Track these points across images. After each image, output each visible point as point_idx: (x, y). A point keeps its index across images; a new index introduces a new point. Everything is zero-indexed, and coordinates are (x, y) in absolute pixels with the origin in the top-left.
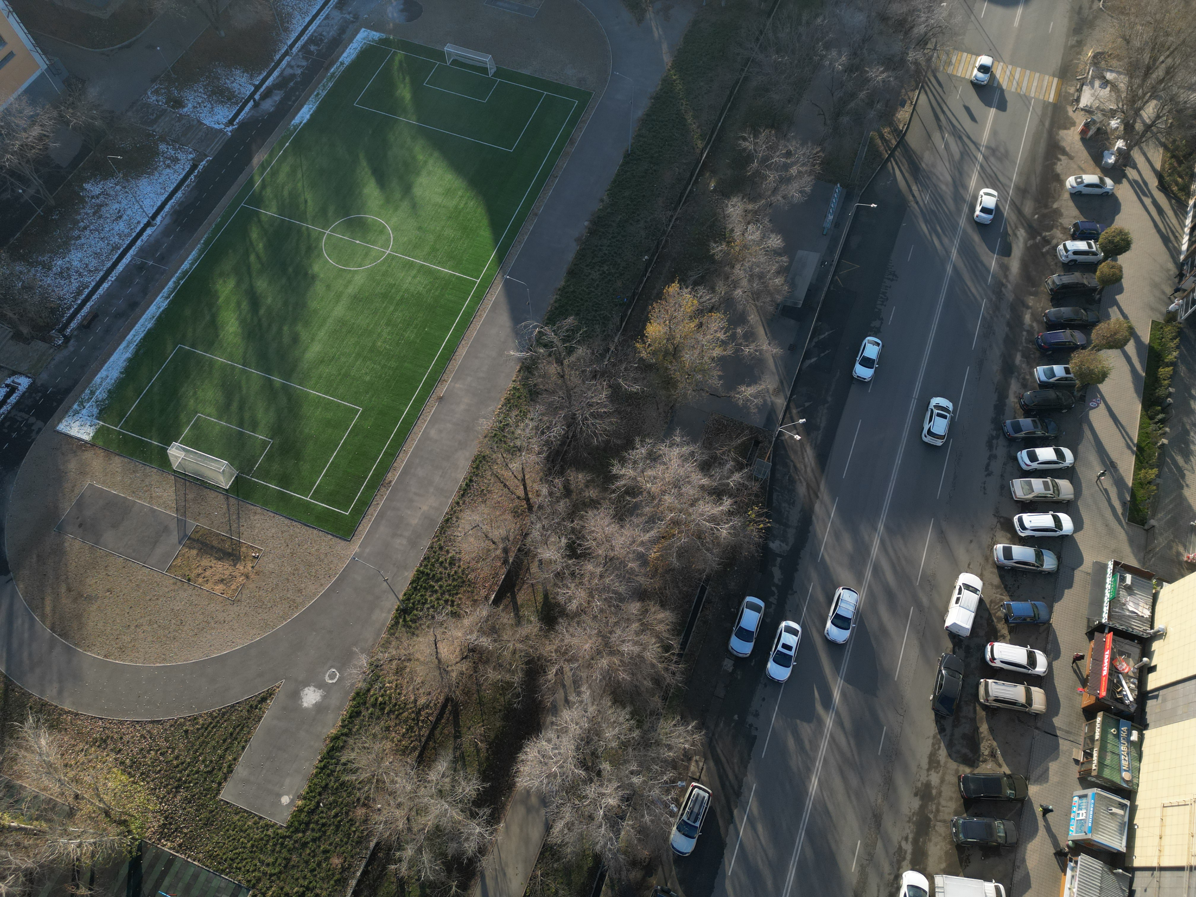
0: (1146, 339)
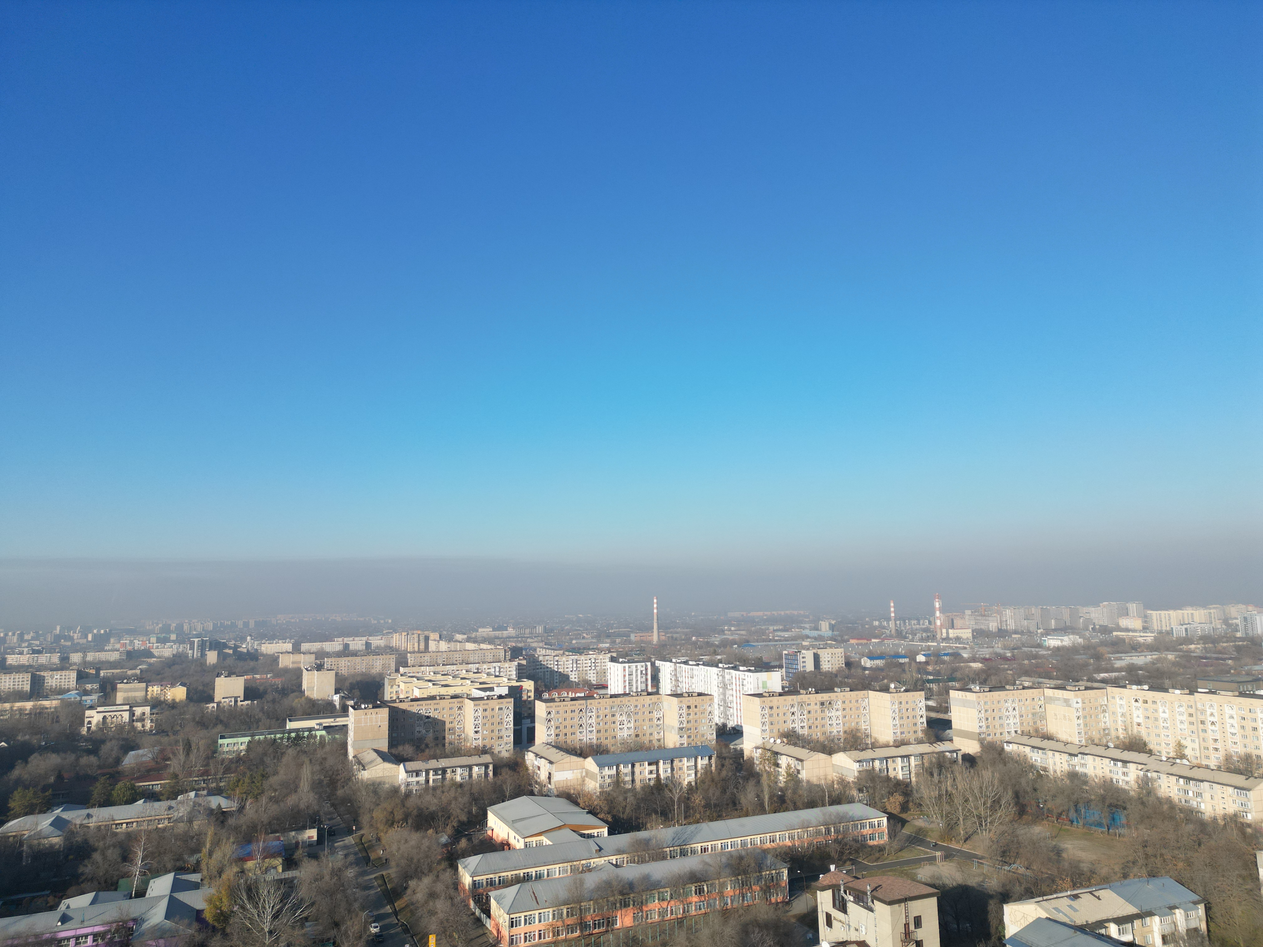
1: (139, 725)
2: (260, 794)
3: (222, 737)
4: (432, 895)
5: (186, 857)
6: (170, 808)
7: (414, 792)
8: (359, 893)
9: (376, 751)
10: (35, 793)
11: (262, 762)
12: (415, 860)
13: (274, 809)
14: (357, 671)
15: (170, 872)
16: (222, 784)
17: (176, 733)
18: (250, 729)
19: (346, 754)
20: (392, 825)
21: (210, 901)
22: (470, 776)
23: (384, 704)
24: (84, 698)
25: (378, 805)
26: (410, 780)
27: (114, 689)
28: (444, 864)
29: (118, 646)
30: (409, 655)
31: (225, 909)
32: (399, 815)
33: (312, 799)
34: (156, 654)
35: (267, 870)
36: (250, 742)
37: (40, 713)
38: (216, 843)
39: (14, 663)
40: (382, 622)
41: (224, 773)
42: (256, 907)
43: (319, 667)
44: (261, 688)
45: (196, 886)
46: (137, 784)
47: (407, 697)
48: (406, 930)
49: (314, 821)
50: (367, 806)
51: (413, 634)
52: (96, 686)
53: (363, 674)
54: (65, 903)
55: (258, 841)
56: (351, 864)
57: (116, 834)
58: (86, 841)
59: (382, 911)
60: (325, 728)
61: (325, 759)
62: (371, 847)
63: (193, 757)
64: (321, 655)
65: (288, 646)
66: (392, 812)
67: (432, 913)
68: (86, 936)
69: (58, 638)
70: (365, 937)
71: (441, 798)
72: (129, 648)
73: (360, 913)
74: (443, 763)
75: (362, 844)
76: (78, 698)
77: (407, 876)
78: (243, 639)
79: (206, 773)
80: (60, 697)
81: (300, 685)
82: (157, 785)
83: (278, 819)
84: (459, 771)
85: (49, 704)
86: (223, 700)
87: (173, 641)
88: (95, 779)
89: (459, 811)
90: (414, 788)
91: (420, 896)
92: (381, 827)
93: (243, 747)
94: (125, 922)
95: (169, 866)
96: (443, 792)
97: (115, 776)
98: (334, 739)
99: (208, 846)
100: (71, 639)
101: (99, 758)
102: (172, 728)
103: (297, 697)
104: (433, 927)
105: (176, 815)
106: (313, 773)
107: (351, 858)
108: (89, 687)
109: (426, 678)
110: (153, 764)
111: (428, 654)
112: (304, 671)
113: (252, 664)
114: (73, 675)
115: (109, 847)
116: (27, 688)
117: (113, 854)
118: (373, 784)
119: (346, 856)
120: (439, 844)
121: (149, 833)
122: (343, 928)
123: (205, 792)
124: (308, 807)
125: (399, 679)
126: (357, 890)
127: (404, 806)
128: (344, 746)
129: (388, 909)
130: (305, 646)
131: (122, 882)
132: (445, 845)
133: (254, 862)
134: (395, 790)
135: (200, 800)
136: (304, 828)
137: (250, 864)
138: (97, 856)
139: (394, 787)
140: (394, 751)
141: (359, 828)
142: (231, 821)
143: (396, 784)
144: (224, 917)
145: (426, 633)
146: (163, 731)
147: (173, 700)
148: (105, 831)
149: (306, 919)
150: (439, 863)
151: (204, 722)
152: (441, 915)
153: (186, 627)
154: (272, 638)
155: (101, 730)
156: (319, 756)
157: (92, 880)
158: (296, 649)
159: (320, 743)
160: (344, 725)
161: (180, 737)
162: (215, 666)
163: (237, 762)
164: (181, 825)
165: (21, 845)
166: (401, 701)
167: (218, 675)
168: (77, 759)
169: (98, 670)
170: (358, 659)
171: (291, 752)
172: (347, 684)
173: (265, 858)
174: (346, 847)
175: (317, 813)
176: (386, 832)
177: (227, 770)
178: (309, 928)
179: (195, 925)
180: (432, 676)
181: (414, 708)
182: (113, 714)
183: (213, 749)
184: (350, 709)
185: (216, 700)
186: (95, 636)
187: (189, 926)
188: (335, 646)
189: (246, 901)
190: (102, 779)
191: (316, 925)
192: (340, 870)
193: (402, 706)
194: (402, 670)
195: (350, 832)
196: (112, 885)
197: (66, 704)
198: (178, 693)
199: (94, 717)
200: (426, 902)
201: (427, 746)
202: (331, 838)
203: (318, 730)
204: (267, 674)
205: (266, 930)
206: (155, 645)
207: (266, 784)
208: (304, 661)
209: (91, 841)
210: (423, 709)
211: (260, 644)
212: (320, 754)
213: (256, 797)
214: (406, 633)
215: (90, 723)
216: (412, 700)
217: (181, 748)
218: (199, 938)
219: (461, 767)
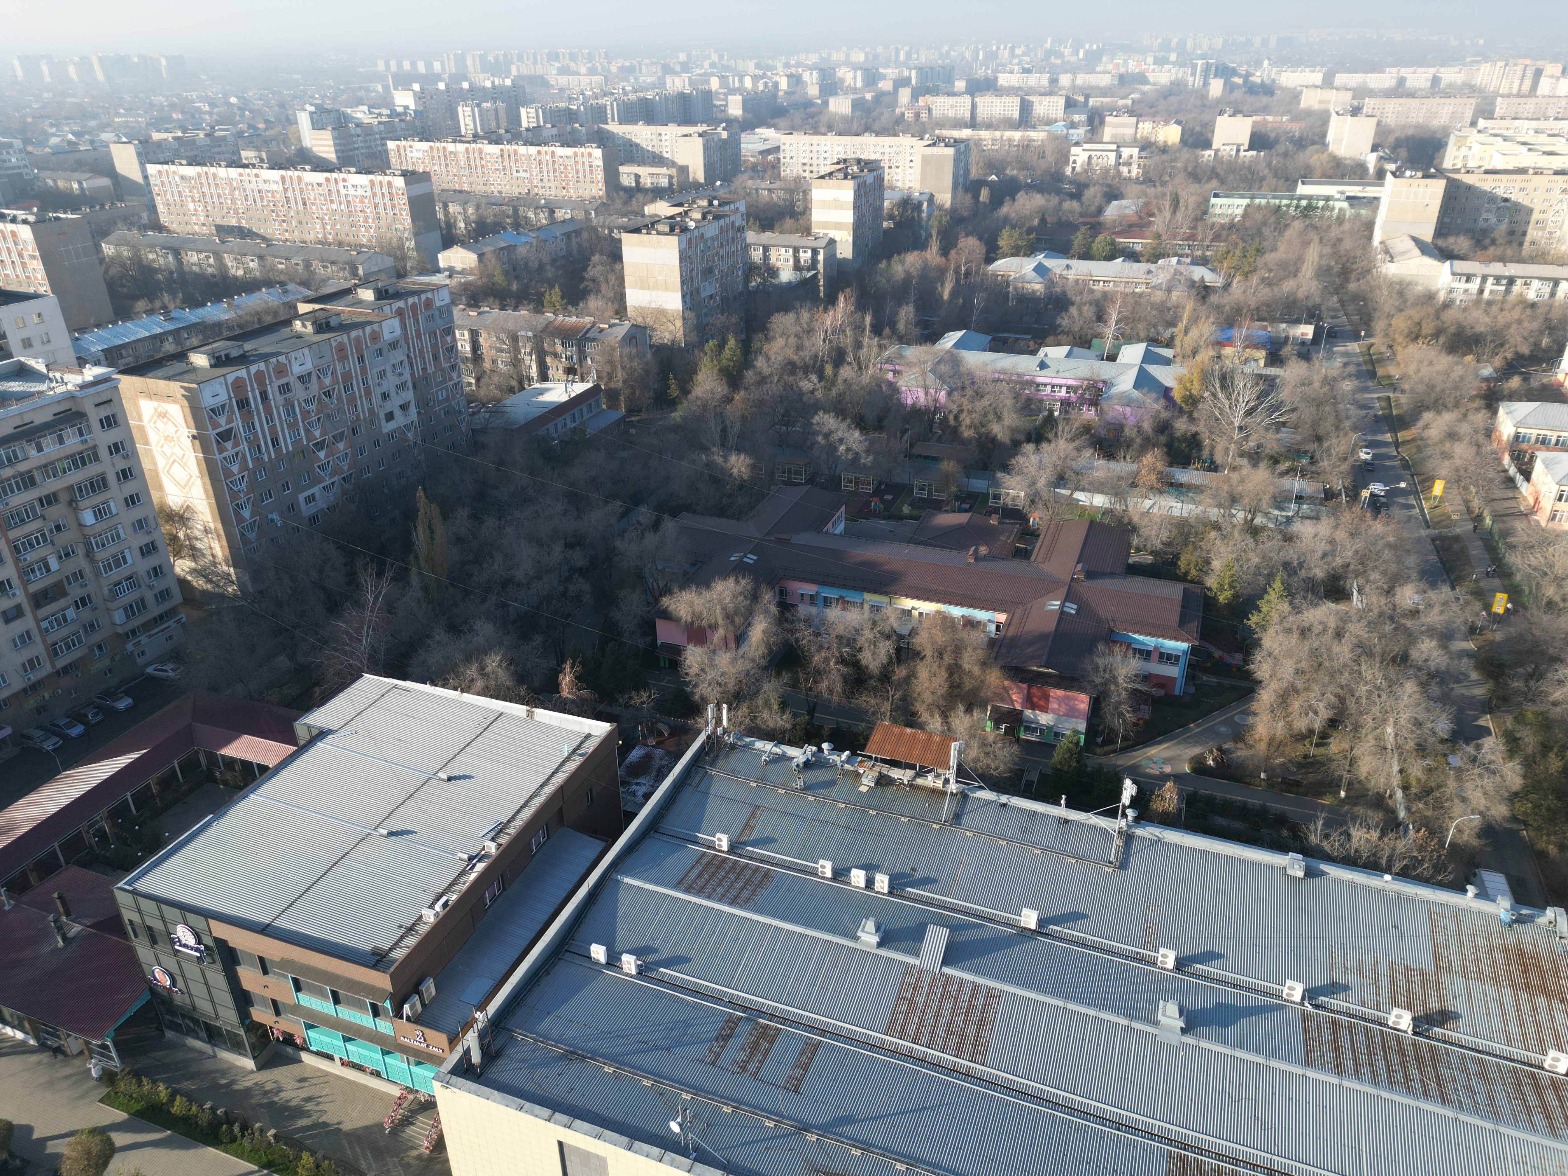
0: (121, 1116)
1: (1124, 170)
2: (1251, 272)
3: (1216, 196)
4: (1452, 436)
5: (1160, 328)
6: (1149, 272)
7: (1458, 302)
8: (1354, 411)
9: (1415, 240)
10: (1021, 234)
11: (1259, 233)
12: (1438, 389)
13: (1265, 294)
14: (1409, 120)
15: (1142, 341)
16: (1208, 253)
17: (1164, 184)
18: (1250, 189)
19: (1370, 237)
20: (1416, 338)
21: (1180, 381)
22: (1553, 294)
23: (1440, 173)
24: (1071, 131)
25: (1401, 310)
26: (1456, 285)
27: (1102, 122)
28: (1478, 403)
29: (1110, 67)
30: (1499, 99)
31: (1195, 392)
32: (1428, 328)
33: (1314, 288)
34: (1151, 80)
35: (1246, 361)
36: (1248, 206)
37: (1027, 146)
38: (1194, 320)
39: (1005, 84)
40: (1468, 42)
41: (1213, 240)
42: (1229, 399)
43: (1355, 111)
44: (1272, 135)
45: (1167, 362)
46: (1118, 240)
47: (1480, 167)
48: (1406, 466)
49: (1312, 315)
50: (1387, 309)
51: (1516, 65)
52: (1083, 118)
53: (1416, 127)
54: (1043, 351)
55: (1240, 327)
56: (1350, 375)
57: (1092, 291)
58: (1064, 293)
59: (1379, 438)
60: (1349, 198)
61: (1340, 240)
62: (1381, 361)
63: (1179, 216)
64: (1361, 93)
65: (1317, 77)
66: (1419, 324)
67: (1447, 456)
68: (1061, 387)
69: (1049, 53)
70: (1351, 460)
71: (1495, 317)
72: (1122, 70)
73: (1351, 433)
74: (1512, 269)
75: (1370, 355)
76: (1065, 132)
77: (1420, 407)
78: (1258, 64)
79: (1192, 237)
80: (1047, 128)
81: (1324, 135)
82: (1138, 244)
83: (1268, 306)
84: (1536, 284)
85: (1038, 135)
86: (1222, 148)
87: (1173, 63)
88: (1075, 228)
89: (1519, 339)
90: (1459, 297)
91: (1434, 433)
92: (1400, 339)
93: (1240, 211)
94: (1096, 382)
95: (1142, 335)
96: (1502, 310)
97: (1096, 228)
98: (1358, 216)
99: (1185, 321)
100: (1060, 55)
101: (1082, 204)
102: (1161, 176)
103: (1317, 152)
104: (1444, 472)
105: (1154, 281)
106: (1321, 256)
107: (1352, 369)
108: (1076, 118)
109: (1519, 139)
110: (1135, 219)
111: (1533, 100)
112: (1334, 115)
113: (1265, 100)
114: (1062, 102)
115: (1085, 304)
116: (1016, 115)
117: (1089, 311)
118: (1400, 283)
119: (1345, 365)
120: (1477, 376)
121: (1125, 295)
122: (1326, 445)
123: (1188, 260)
124: (1307, 298)
125: (1473, 136)
126: (1352, 407)
127: (1438, 318)
128: (1370, 226)
129: (1388, 437)
130: (1341, 79)
131: (1095, 341)
132: (1487, 380)
133: (1234, 349)
134: (1430, 297)
135: (1182, 268)
136: (1298, 321)
137: (1228, 351)
138: (1073, 310)
139: (1430, 291)
140: (1440, 242)
141: (1369, 335)
142: (1214, 299)
143: (1433, 288)
144: (1193, 401)
145: (1540, 64)
146: (1150, 180)
147: (1165, 142)
148: (1082, 286)
149: (1284, 424)
150: (1472, 399)
151: (1196, 175)
152: (1458, 462)
153: (1189, 44)
154: (1296, 63)
155: (1086, 171)
156: (1333, 235)
157: (1067, 333)
158: (1328, 83)
159: (1338, 218)
160: (1375, 198)
161: (1168, 190)
162: (1218, 101)
163: (1230, 229)
164: (1159, 293)
165: (1008, 286)
166: (1468, 172)
167: (1221, 113)
168: (1060, 203)
169: (1087, 97)
170: (1415, 103)
171: (1297, 225)
172: (1391, 139)
173: (1247, 347)
174: (1347, 354)
175: (1317, 307)
176: (1405, 347)
177: (1217, 237)
178: (1285, 434)
179: (1162, 402)
180: (1530, 138)
181: (1486, 184)
182: (1099, 153)
183: (1203, 210)
184: (1389, 175)
185: (1214, 146)
186: (1086, 52)
187: (1157, 400)
188: (1384, 80)
189: (1218, 390)
190: (1083, 229)
191: (1294, 433)
192: (1334, 379)
193: (1468, 179)
194: (1482, 123)
195: (1356, 337)
196: (1086, 342)
197: (1054, 138)
198: (1171, 134)
199: (1079, 156)
200: (1441, 442)
201: (1493, 242)
202: (1330, 340)
203: (1338, 200)
204: (1282, 115)
205: (1237, 424)
206: (1152, 67)
207: (1260, 262)
208: (1336, 100)
209: (1070, 294)
210: (1500, 187)
211: (1279, 73)
212: (1335, 232)
213: (1246, 275)
214: (1503, 63)
215: (1074, 162)
216: (1487, 172)
217: (1167, 203)
218: (1165, 415)
219: (1540, 279)
